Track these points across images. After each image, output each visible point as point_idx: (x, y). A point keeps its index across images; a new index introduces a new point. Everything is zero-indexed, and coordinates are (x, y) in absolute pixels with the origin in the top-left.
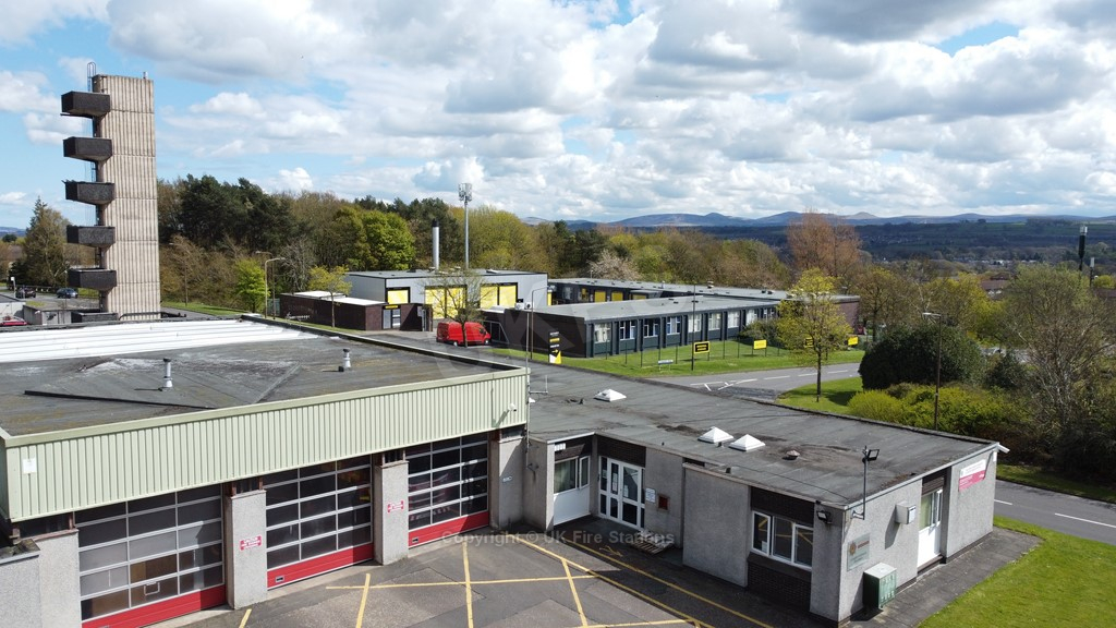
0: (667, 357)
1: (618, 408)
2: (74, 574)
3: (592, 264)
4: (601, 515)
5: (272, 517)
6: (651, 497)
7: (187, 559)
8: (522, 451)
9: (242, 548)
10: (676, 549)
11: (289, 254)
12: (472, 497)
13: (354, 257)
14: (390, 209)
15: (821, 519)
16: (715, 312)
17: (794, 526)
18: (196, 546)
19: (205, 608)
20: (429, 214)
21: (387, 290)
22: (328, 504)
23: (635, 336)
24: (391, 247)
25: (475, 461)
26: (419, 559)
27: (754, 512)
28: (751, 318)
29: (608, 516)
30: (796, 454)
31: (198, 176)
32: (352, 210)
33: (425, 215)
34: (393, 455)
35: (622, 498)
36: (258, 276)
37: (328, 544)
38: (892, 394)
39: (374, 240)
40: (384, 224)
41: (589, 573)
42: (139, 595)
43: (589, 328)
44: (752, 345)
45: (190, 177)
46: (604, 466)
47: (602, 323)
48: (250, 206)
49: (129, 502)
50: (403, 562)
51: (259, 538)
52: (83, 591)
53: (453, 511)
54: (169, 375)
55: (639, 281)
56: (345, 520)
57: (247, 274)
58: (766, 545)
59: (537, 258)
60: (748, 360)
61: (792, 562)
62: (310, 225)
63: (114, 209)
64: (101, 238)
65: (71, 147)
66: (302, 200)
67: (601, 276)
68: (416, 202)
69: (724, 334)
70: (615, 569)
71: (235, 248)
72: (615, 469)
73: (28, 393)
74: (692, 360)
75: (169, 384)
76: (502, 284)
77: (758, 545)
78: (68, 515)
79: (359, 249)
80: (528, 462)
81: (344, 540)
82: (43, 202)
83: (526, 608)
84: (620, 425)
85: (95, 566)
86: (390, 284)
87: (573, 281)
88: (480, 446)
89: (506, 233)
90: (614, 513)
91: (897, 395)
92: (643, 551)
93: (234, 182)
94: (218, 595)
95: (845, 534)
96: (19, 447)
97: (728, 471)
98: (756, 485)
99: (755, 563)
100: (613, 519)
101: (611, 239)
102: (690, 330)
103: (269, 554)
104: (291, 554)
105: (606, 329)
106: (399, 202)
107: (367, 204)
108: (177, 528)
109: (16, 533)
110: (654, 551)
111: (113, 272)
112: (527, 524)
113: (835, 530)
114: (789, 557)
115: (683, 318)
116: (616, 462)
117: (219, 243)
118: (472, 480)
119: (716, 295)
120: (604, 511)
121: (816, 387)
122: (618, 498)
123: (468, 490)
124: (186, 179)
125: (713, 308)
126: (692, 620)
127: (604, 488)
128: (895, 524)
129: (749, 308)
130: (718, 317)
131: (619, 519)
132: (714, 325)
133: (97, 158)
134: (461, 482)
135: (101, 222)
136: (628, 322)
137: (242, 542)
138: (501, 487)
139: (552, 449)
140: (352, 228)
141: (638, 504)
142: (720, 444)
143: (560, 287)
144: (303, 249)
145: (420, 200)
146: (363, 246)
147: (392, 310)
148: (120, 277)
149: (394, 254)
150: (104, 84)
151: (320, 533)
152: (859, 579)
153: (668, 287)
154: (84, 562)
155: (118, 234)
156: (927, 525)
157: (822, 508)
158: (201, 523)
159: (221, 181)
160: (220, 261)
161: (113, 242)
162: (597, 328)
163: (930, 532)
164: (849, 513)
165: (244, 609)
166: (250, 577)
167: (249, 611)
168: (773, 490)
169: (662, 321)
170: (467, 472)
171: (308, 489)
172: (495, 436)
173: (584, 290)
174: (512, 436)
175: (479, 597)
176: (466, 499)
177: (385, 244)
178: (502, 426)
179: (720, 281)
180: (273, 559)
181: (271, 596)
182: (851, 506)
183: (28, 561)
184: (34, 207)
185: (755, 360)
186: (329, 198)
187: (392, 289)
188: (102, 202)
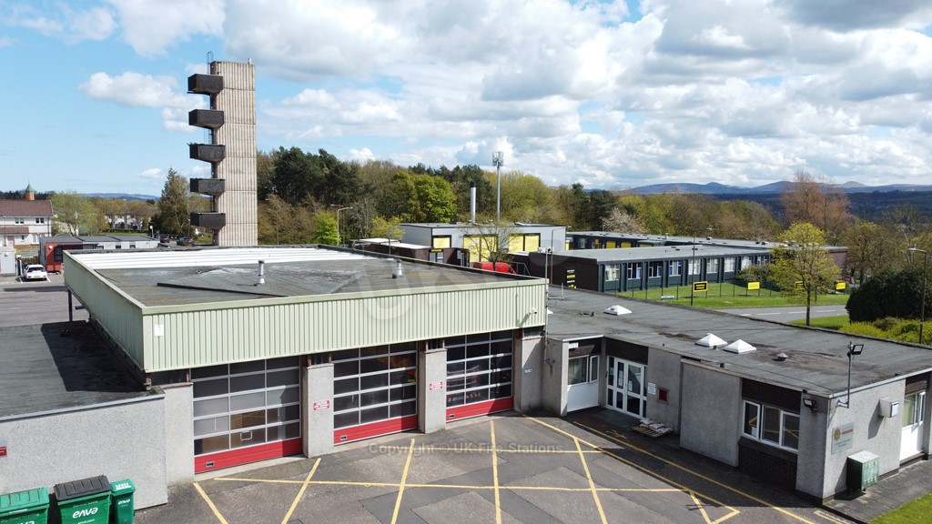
0: (669, 294)
1: (624, 319)
2: (189, 419)
3: (604, 219)
4: (608, 406)
5: (339, 387)
6: (652, 390)
7: (273, 415)
8: (541, 348)
9: (315, 409)
10: (674, 435)
11: (357, 209)
12: (499, 385)
13: (407, 212)
14: (437, 173)
15: (807, 406)
16: (713, 257)
17: (782, 413)
18: (280, 405)
19: (285, 455)
20: (468, 177)
21: (433, 237)
22: (381, 380)
23: (641, 276)
24: (437, 204)
25: (502, 355)
26: (455, 431)
27: (745, 402)
28: (745, 263)
29: (614, 407)
30: (785, 356)
31: (288, 148)
32: (406, 174)
33: (464, 178)
34: (435, 344)
35: (627, 392)
36: (332, 226)
37: (381, 413)
38: (878, 327)
39: (424, 198)
40: (431, 186)
41: (596, 449)
42: (237, 439)
43: (600, 268)
44: (747, 286)
45: (282, 148)
46: (612, 365)
47: (612, 264)
48: (327, 171)
49: (231, 364)
50: (442, 431)
51: (328, 402)
52: (196, 431)
53: (484, 394)
54: (262, 274)
55: (645, 234)
56: (396, 394)
57: (323, 224)
58: (756, 431)
59: (556, 214)
60: (742, 299)
61: (780, 445)
62: (373, 186)
63: (224, 166)
64: (214, 188)
65: (194, 118)
66: (367, 167)
67: (612, 229)
68: (458, 168)
69: (720, 277)
70: (619, 447)
71: (315, 204)
72: (621, 367)
73: (159, 285)
74: (692, 297)
75: (262, 281)
76: (528, 234)
77: (748, 430)
78: (186, 371)
79: (411, 205)
80: (546, 355)
81: (395, 410)
82: (174, 169)
83: (542, 472)
84: (625, 332)
85: (205, 413)
86: (435, 232)
87: (588, 233)
88: (506, 342)
89: (532, 195)
90: (620, 404)
91: (883, 327)
92: (645, 435)
93: (316, 153)
94: (296, 447)
95: (830, 420)
96: (152, 315)
97: (722, 365)
98: (748, 377)
99: (744, 445)
100: (619, 410)
101: (621, 200)
102: (690, 273)
103: (336, 417)
104: (352, 418)
105: (615, 269)
106: (443, 168)
107: (418, 170)
108: (266, 389)
109: (149, 382)
110: (655, 435)
111: (223, 215)
112: (545, 409)
113: (820, 416)
114: (777, 441)
115: (684, 263)
116: (622, 361)
117: (303, 200)
118: (499, 370)
119: (714, 245)
120: (611, 403)
121: (805, 322)
122: (623, 391)
123: (495, 378)
124: (279, 150)
125: (711, 254)
126: (687, 490)
127: (611, 383)
128: (878, 417)
129: (744, 255)
130: (716, 262)
131: (624, 410)
132: (712, 268)
133: (213, 126)
134: (489, 371)
135: (215, 176)
136: (635, 264)
137: (315, 404)
138: (524, 379)
139: (567, 347)
140: (406, 189)
141: (641, 397)
142: (715, 347)
143: (576, 238)
144: (368, 203)
145: (461, 167)
146: (414, 203)
147: (436, 253)
148: (228, 219)
149: (440, 210)
150: (219, 68)
151: (376, 403)
152: (842, 463)
153: (670, 239)
154: (197, 409)
155: (227, 185)
156: (910, 424)
157: (808, 397)
158: (284, 387)
159: (305, 152)
160: (303, 214)
161: (223, 191)
162: (608, 269)
163: (913, 430)
164: (834, 402)
165: (316, 458)
166: (321, 432)
167: (319, 460)
168: (763, 381)
169: (665, 264)
170: (495, 363)
171: (368, 366)
172: (518, 334)
173: (597, 241)
174: (533, 335)
175: (503, 461)
176: (494, 385)
177: (432, 202)
178: (524, 326)
179: (716, 235)
180: (339, 421)
181: (336, 450)
182: (836, 395)
183: (156, 401)
184: (167, 174)
185: (749, 299)
186: (388, 164)
187: (437, 237)
188: (216, 160)
